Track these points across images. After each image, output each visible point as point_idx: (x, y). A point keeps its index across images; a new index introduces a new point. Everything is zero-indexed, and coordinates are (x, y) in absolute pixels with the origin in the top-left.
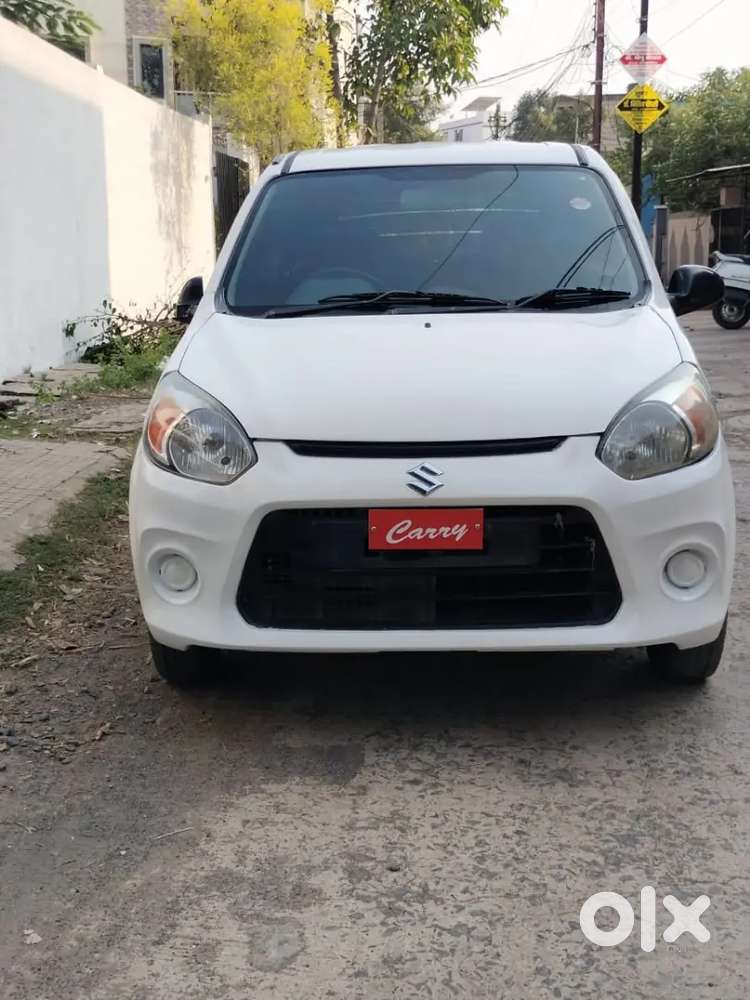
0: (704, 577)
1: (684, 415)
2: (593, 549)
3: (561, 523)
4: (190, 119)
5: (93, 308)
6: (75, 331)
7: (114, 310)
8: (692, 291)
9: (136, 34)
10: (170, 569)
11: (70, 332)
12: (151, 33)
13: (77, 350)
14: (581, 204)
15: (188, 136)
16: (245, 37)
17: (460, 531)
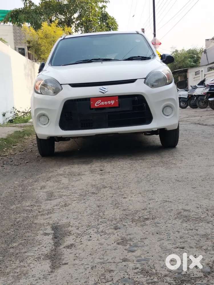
0: (172, 113)
1: (164, 74)
2: (145, 106)
3: (137, 99)
4: (34, 63)
5: (10, 109)
6: (5, 115)
7: (16, 109)
8: (166, 59)
9: (17, 45)
10: (42, 119)
11: (4, 115)
12: (21, 45)
13: (6, 120)
14: (138, 41)
15: (33, 66)
16: (48, 40)
17: (113, 102)
